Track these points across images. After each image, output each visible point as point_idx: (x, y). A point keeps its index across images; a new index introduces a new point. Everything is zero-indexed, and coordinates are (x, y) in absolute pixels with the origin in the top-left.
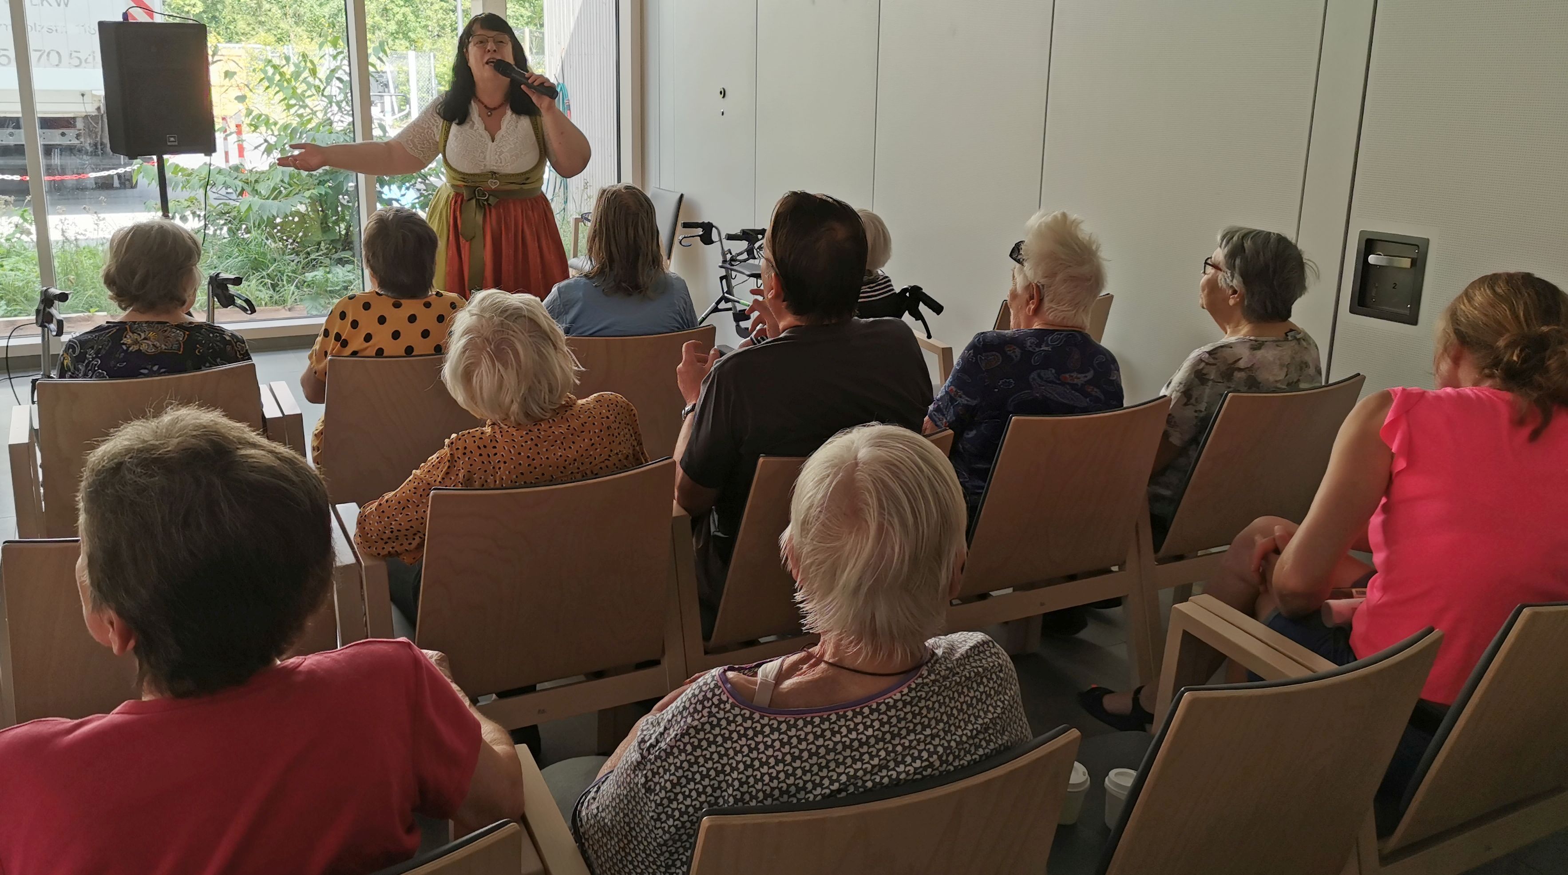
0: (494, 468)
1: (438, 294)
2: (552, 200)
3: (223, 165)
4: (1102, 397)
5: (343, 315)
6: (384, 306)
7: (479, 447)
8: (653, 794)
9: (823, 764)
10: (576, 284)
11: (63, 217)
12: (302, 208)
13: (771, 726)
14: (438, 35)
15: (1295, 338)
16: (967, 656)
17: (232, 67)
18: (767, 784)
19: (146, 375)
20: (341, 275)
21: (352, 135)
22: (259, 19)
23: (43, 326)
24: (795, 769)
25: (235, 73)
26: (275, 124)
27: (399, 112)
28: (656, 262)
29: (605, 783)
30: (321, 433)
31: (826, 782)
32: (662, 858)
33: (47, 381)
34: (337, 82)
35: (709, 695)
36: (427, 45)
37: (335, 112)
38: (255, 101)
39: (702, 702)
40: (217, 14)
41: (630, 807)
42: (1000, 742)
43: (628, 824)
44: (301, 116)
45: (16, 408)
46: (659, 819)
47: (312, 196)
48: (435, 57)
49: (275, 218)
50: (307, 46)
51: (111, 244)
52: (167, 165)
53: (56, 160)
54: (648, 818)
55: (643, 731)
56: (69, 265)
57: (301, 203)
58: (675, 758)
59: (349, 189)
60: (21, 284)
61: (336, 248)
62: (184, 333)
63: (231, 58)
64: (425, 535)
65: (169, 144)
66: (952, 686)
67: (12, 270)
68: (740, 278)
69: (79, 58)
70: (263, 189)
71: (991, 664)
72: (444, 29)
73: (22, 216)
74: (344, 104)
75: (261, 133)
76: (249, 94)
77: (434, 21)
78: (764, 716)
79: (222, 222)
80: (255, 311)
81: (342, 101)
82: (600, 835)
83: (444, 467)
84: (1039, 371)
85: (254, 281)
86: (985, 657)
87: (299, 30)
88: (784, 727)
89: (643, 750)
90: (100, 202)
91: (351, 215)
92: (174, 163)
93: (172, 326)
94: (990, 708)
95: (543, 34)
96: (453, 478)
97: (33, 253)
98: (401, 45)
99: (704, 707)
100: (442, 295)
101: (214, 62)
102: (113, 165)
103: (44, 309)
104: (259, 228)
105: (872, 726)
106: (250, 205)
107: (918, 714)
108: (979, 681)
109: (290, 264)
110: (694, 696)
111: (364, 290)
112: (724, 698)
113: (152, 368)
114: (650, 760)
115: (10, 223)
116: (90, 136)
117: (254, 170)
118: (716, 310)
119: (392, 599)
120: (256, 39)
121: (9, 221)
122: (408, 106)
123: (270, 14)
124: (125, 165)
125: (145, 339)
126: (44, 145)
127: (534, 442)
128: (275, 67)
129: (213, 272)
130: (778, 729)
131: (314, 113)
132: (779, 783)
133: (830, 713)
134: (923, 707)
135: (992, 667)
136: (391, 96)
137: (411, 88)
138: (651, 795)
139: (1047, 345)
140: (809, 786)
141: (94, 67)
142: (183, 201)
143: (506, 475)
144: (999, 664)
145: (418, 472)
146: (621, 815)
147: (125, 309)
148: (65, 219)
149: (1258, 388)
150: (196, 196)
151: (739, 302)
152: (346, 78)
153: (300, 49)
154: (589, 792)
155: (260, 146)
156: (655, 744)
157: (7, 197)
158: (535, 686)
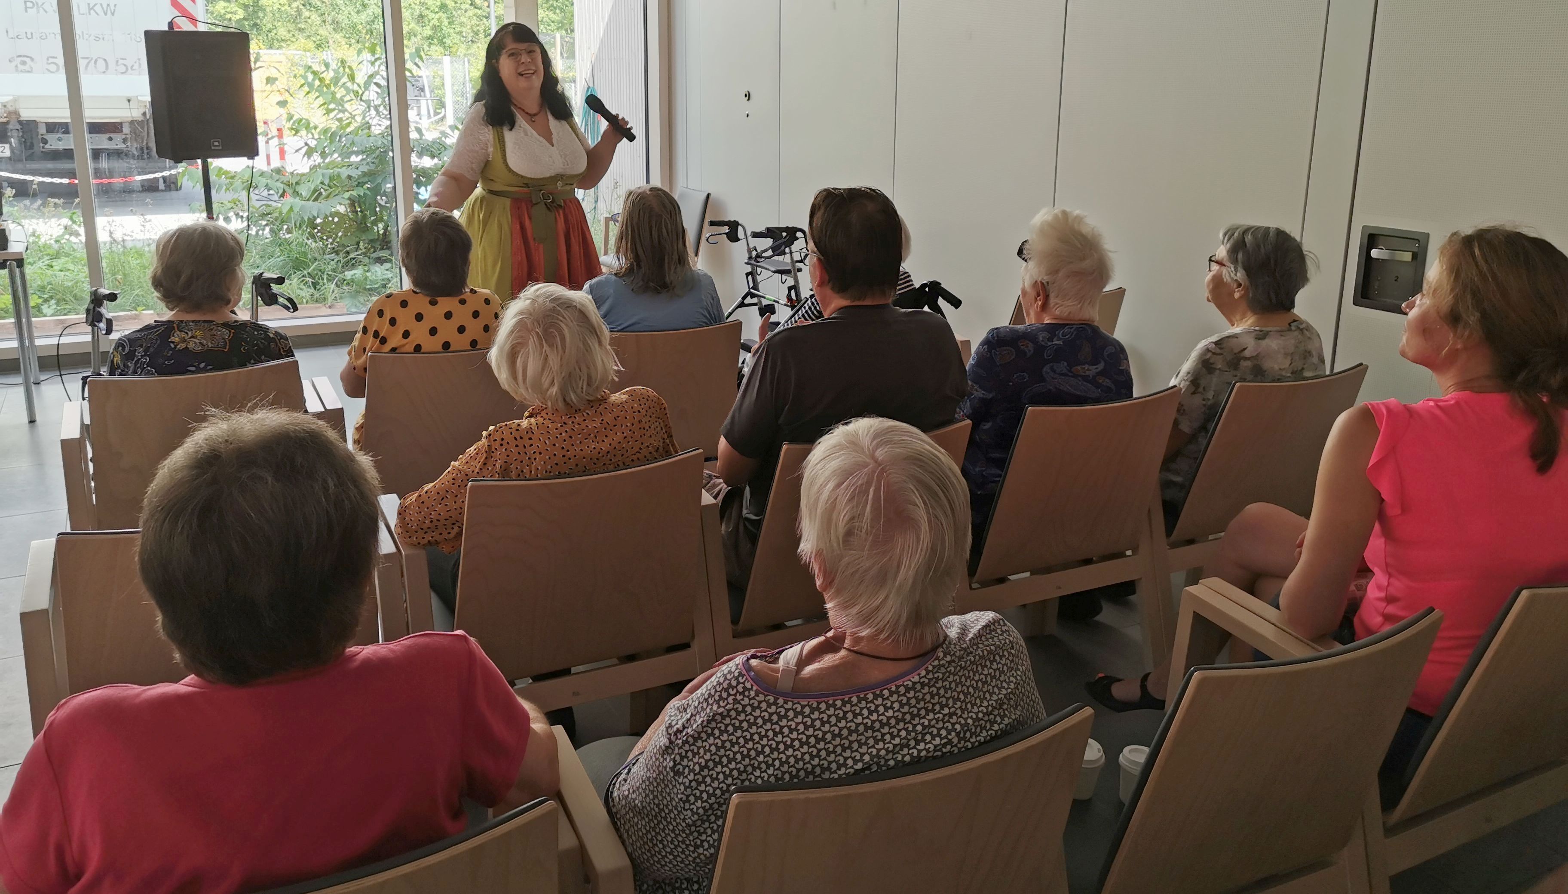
0: (529, 458)
1: (472, 290)
2: (583, 199)
3: (265, 168)
4: (1113, 387)
5: (381, 313)
6: (421, 303)
7: (516, 439)
8: (682, 777)
9: (846, 745)
10: (607, 281)
11: (110, 219)
12: (342, 209)
13: (794, 710)
14: (472, 41)
15: (1298, 328)
16: (979, 635)
17: (274, 73)
18: (793, 766)
19: (193, 372)
20: (379, 273)
21: (390, 138)
22: (299, 26)
23: (92, 325)
24: (819, 750)
25: (276, 79)
26: (316, 128)
27: (435, 116)
28: (682, 260)
29: (636, 766)
30: (362, 426)
31: (850, 762)
32: (691, 838)
33: (98, 378)
34: (375, 86)
35: (734, 683)
36: (462, 50)
37: (373, 116)
38: (295, 105)
39: (726, 690)
40: (258, 21)
41: (660, 789)
42: (1013, 717)
43: (658, 806)
44: (340, 120)
45: (67, 404)
46: (688, 801)
47: (351, 197)
48: (469, 62)
49: (315, 218)
50: (345, 52)
51: (157, 247)
52: (211, 168)
53: (104, 164)
54: (677, 800)
55: (671, 716)
56: (117, 265)
57: (341, 204)
58: (703, 741)
59: (387, 190)
60: (70, 284)
61: (374, 247)
62: (230, 332)
63: (272, 64)
64: (463, 525)
65: (213, 148)
66: (967, 665)
67: (61, 271)
68: (765, 274)
69: (125, 65)
70: (304, 190)
71: (1003, 642)
72: (478, 35)
73: (71, 219)
74: (381, 108)
75: (301, 137)
76: (289, 99)
77: (469, 27)
78: (788, 701)
79: (264, 223)
80: (297, 310)
81: (380, 106)
82: (631, 815)
83: (481, 458)
84: (1051, 364)
85: (296, 280)
86: (997, 635)
87: (338, 36)
88: (807, 710)
89: (670, 735)
90: (147, 204)
91: (389, 216)
92: (218, 166)
93: (217, 325)
94: (1004, 684)
95: (574, 38)
96: (490, 469)
97: (82, 253)
98: (436, 50)
99: (729, 695)
100: (476, 292)
101: (256, 69)
102: (159, 168)
103: (94, 308)
104: (300, 229)
105: (892, 708)
106: (291, 207)
107: (936, 695)
108: (992, 659)
109: (331, 263)
110: (719, 684)
111: (402, 289)
112: (748, 685)
113: (199, 365)
114: (678, 744)
115: (59, 225)
116: (136, 140)
117: (295, 172)
118: (742, 305)
119: (433, 587)
120: (296, 46)
121: (58, 223)
122: (443, 109)
123: (309, 21)
124: (170, 169)
125: (192, 337)
126: (92, 149)
127: (568, 434)
128: (315, 73)
129: (257, 272)
130: (802, 713)
131: (353, 117)
132: (804, 764)
133: (851, 696)
134: (940, 688)
135: (1004, 645)
136: (427, 100)
137: (446, 92)
138: (679, 778)
139: (1059, 339)
140: (834, 766)
141: (140, 74)
142: (226, 202)
143: (541, 465)
144: (1010, 641)
145: (456, 463)
146: (651, 797)
147: (172, 310)
148: (113, 221)
149: (1263, 376)
150: (239, 198)
151: (764, 297)
152: (383, 83)
153: (339, 55)
154: (620, 773)
155: (300, 149)
156: (681, 729)
157: (56, 200)
158: (570, 670)
